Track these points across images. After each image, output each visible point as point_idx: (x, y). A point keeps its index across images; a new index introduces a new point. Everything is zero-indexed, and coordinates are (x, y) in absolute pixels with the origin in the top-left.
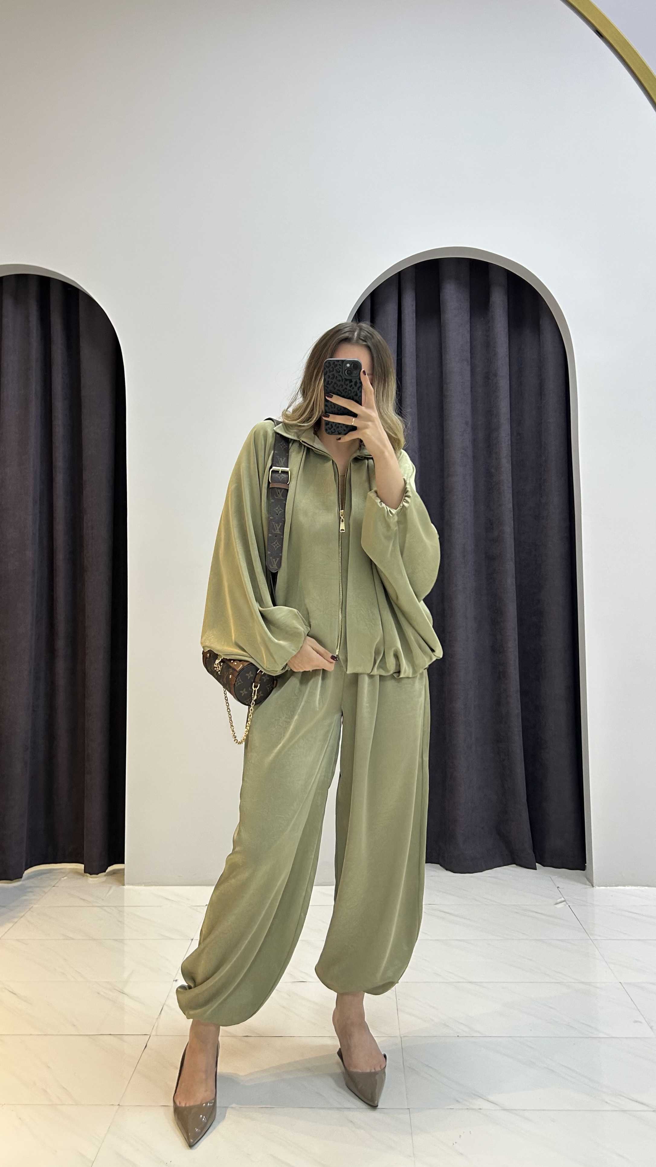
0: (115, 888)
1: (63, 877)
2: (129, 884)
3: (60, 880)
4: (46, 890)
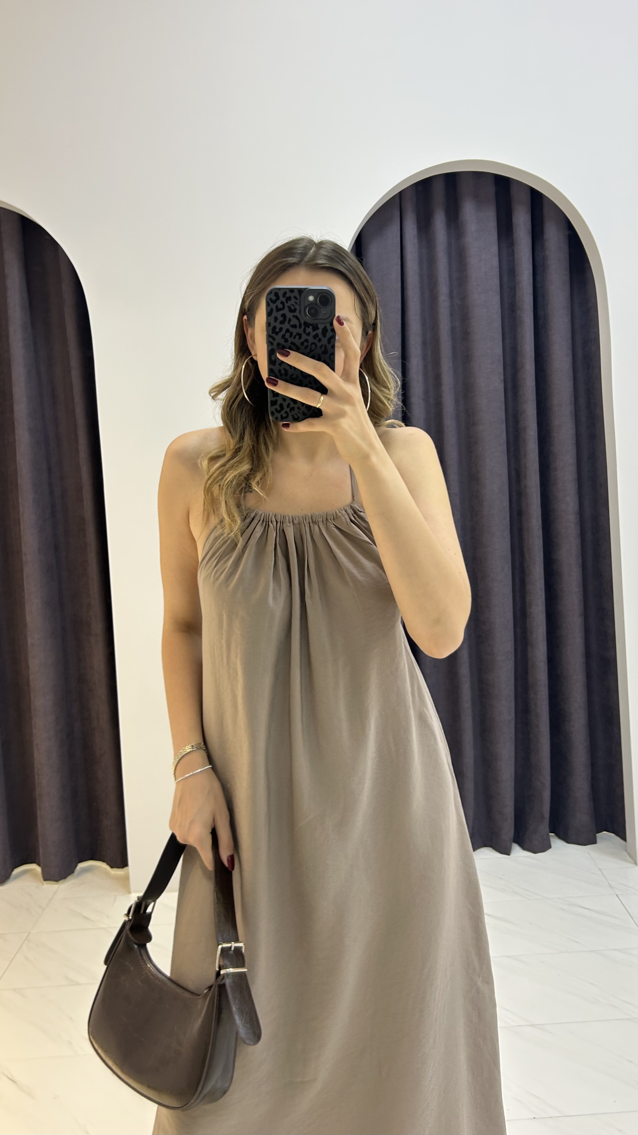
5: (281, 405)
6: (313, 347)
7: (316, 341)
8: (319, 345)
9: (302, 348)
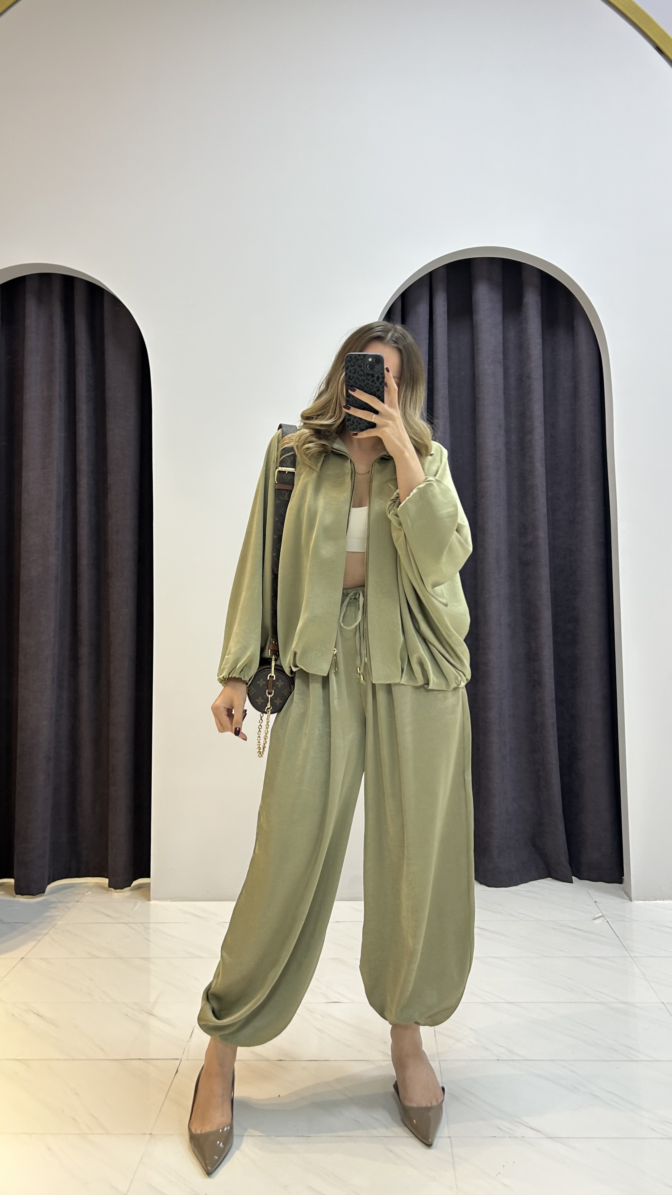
0: (140, 904)
1: (87, 892)
2: (155, 899)
3: (84, 894)
4: (69, 905)
5: (353, 422)
6: (372, 387)
7: (373, 384)
8: (375, 386)
9: (365, 388)
